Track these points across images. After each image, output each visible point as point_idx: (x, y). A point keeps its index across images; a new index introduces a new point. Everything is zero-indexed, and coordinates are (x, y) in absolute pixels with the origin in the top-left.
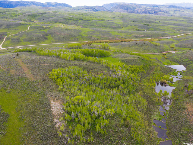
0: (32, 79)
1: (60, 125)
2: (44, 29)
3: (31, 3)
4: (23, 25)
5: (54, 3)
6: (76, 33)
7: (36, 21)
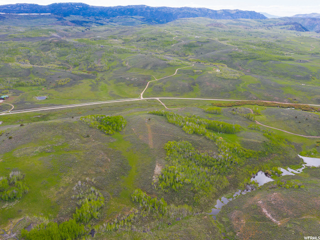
0: (151, 147)
1: (155, 179)
2: (194, 74)
3: (198, 11)
4: (171, 66)
5: (235, 10)
6: (231, 85)
7: (191, 55)
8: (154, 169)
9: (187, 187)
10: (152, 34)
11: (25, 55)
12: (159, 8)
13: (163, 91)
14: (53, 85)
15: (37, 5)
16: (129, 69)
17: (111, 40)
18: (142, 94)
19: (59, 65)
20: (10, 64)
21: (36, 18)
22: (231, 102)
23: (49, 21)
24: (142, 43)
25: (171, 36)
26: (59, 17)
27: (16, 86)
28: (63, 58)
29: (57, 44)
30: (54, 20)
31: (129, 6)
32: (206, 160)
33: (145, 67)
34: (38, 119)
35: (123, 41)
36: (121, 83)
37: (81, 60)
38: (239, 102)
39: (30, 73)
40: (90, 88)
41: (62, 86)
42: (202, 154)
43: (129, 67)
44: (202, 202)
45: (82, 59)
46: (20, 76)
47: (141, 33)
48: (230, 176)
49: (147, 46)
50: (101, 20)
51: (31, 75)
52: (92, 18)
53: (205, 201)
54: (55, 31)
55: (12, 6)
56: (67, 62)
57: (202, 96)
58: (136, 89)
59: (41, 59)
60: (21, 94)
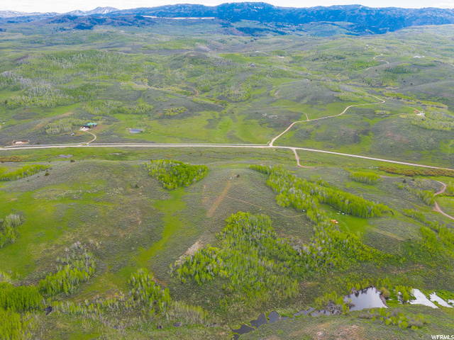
0: (209, 215)
1: (180, 261)
2: (373, 116)
6: (431, 140)
7: (392, 87)
8: (190, 246)
9: (218, 282)
10: (341, 49)
11: (147, 72)
12: (382, 10)
13: (309, 138)
14: (159, 114)
15: (202, 6)
16: (275, 101)
17: (274, 57)
18: (274, 140)
19: (183, 88)
20: (123, 83)
21: (194, 24)
22: (416, 167)
23: (210, 28)
24: (320, 64)
25: (372, 54)
26: (225, 22)
27: (114, 112)
28: (193, 80)
29: (193, 60)
30: (217, 27)
31: (334, 6)
32: (279, 249)
33: (299, 99)
34: (115, 157)
35: (291, 60)
36: (254, 121)
37: (215, 83)
38: (432, 170)
39: (139, 97)
40: (207, 123)
41: (170, 117)
42: (278, 240)
43: (278, 97)
44: (231, 311)
45: (217, 82)
46: (126, 99)
47: (325, 48)
48: (309, 283)
49: (326, 68)
50: (284, 27)
51: (140, 100)
52: (271, 25)
53: (238, 309)
54: (206, 42)
55: (170, 7)
56: (196, 85)
57: (370, 153)
58: (271, 131)
59: (163, 79)
60: (114, 123)
